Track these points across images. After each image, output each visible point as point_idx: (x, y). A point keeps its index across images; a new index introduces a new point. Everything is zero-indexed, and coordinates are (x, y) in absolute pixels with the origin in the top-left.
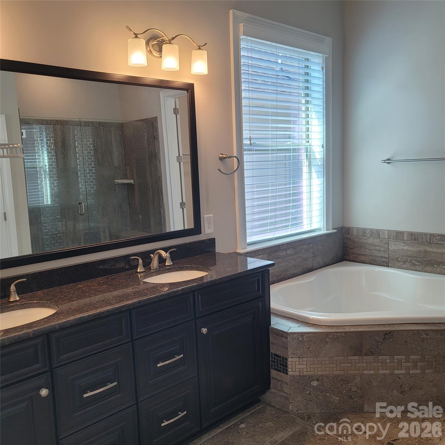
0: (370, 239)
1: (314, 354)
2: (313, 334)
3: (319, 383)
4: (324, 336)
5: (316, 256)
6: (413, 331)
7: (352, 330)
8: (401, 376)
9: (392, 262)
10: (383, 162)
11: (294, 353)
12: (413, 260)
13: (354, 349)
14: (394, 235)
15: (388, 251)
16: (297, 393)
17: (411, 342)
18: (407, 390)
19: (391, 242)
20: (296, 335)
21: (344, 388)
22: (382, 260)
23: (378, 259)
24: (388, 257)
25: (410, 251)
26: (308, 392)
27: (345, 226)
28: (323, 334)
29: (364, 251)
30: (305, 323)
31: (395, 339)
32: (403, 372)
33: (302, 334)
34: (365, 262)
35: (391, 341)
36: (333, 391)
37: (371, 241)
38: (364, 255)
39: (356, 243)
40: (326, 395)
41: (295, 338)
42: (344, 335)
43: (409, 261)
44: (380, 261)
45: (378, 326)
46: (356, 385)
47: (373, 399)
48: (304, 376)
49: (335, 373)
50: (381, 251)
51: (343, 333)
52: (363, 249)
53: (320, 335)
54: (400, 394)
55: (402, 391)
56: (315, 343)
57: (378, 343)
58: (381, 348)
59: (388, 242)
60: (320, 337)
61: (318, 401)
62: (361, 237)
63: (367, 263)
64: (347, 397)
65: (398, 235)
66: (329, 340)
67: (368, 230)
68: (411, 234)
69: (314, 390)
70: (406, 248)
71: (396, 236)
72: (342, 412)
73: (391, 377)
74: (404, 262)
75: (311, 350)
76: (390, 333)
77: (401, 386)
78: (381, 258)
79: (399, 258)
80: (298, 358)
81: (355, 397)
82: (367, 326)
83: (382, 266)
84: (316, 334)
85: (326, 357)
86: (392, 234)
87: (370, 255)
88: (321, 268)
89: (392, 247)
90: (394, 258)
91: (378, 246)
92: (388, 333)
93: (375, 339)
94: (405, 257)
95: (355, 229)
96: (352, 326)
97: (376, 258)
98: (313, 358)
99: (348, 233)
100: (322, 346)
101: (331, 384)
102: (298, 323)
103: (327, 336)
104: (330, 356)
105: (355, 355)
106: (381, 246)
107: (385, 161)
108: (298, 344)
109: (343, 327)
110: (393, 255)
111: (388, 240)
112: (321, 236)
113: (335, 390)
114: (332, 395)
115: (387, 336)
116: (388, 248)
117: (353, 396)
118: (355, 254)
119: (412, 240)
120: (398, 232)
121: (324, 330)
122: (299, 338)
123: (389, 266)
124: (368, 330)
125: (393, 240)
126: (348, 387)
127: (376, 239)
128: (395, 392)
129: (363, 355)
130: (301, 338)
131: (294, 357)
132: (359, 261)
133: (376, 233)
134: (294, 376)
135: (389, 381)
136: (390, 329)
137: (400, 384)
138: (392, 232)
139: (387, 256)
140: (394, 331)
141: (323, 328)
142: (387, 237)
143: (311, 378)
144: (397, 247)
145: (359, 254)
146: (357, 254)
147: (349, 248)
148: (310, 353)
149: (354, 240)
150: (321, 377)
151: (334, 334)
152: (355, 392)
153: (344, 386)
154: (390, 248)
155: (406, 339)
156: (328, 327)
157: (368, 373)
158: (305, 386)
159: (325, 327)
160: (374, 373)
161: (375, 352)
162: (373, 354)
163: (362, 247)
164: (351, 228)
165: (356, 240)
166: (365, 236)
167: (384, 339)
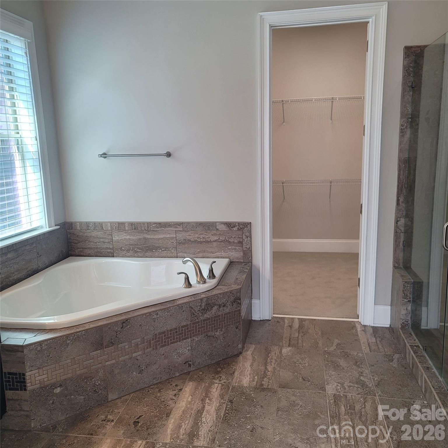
0: (94, 232)
1: (55, 360)
2: (52, 340)
3: (62, 389)
4: (65, 339)
5: (41, 255)
6: (145, 314)
7: (92, 326)
8: (139, 358)
9: (116, 251)
10: (99, 156)
11: (33, 365)
12: (135, 248)
13: (95, 344)
14: (116, 226)
15: (112, 242)
16: (39, 407)
17: (145, 324)
18: (144, 368)
19: (114, 233)
20: (33, 346)
21: (88, 385)
22: (107, 251)
23: (103, 250)
24: (113, 248)
25: (131, 240)
26: (51, 402)
27: (67, 221)
28: (63, 337)
29: (89, 245)
30: (42, 330)
31: (132, 325)
32: (140, 353)
33: (40, 343)
34: (91, 255)
35: (128, 328)
36: (77, 392)
37: (95, 234)
38: (89, 248)
39: (80, 237)
40: (71, 398)
41: (32, 349)
42: (84, 333)
43: (132, 249)
44: (105, 252)
45: (115, 316)
46: (100, 378)
47: (116, 386)
48: (45, 387)
49: (78, 373)
50: (105, 242)
51: (84, 332)
52: (88, 243)
53: (60, 339)
54: (139, 374)
55: (140, 371)
56: (55, 349)
57: (117, 333)
58: (120, 336)
59: (111, 234)
60: (60, 341)
61: (62, 407)
62: (85, 231)
63: (93, 256)
64: (92, 393)
65: (120, 226)
66: (69, 341)
67: (91, 224)
68: (132, 224)
69: (57, 397)
70: (128, 237)
71: (118, 227)
72: (88, 409)
73: (131, 361)
74: (127, 251)
75: (51, 357)
76: (126, 321)
77: (139, 366)
78: (106, 249)
79: (123, 247)
80: (37, 369)
81: (99, 390)
82: (105, 319)
83: (108, 257)
84: (55, 339)
85: (68, 360)
86: (114, 225)
87: (95, 248)
88: (47, 268)
89: (115, 238)
90: (118, 248)
91: (103, 238)
92: (125, 321)
93: (114, 330)
94: (128, 246)
95: (78, 223)
96: (91, 323)
97: (101, 250)
98: (54, 365)
99: (71, 228)
100: (63, 349)
101: (75, 386)
102: (34, 333)
103: (67, 338)
104: (72, 357)
105: (96, 350)
106: (105, 238)
107: (102, 156)
108: (37, 354)
109: (83, 325)
110: (117, 245)
111: (111, 231)
112: (44, 234)
113: (79, 390)
114: (76, 396)
115: (124, 324)
116: (112, 239)
117: (97, 390)
118: (81, 248)
119: (132, 229)
120: (119, 223)
121: (63, 333)
122: (37, 348)
123: (115, 256)
124: (107, 322)
125: (116, 231)
126: (92, 383)
127: (100, 231)
128: (134, 373)
129: (104, 348)
130: (39, 347)
131: (32, 369)
132: (85, 255)
133: (99, 226)
134: (34, 390)
135: (129, 365)
136: (127, 317)
137: (138, 365)
138: (114, 223)
139: (111, 247)
140: (130, 318)
141: (62, 331)
142: (110, 229)
143: (54, 386)
144: (120, 237)
145: (86, 248)
146: (82, 248)
147: (73, 243)
148: (51, 360)
149: (78, 234)
150: (64, 382)
151: (75, 335)
152: (99, 386)
153: (88, 383)
154: (114, 239)
155: (141, 323)
156: (67, 328)
157: (110, 364)
158: (47, 396)
159: (64, 329)
160: (115, 362)
161: (115, 342)
162: (113, 344)
163: (87, 240)
164: (73, 223)
165: (80, 234)
166: (89, 230)
167: (122, 328)
